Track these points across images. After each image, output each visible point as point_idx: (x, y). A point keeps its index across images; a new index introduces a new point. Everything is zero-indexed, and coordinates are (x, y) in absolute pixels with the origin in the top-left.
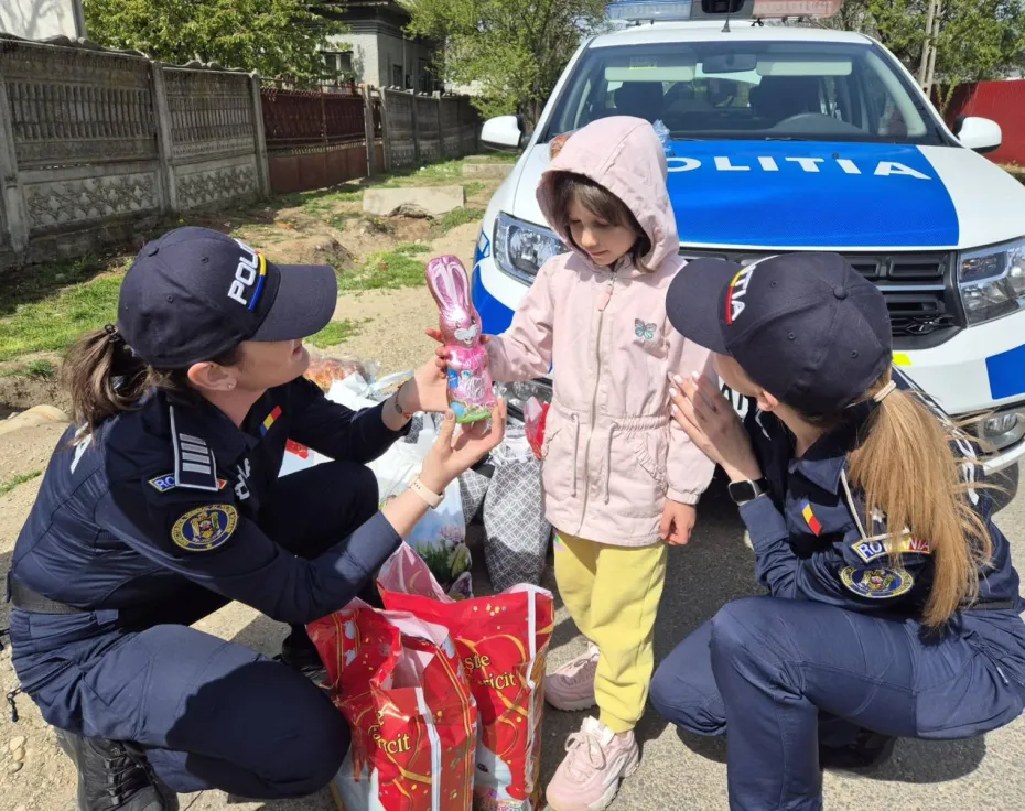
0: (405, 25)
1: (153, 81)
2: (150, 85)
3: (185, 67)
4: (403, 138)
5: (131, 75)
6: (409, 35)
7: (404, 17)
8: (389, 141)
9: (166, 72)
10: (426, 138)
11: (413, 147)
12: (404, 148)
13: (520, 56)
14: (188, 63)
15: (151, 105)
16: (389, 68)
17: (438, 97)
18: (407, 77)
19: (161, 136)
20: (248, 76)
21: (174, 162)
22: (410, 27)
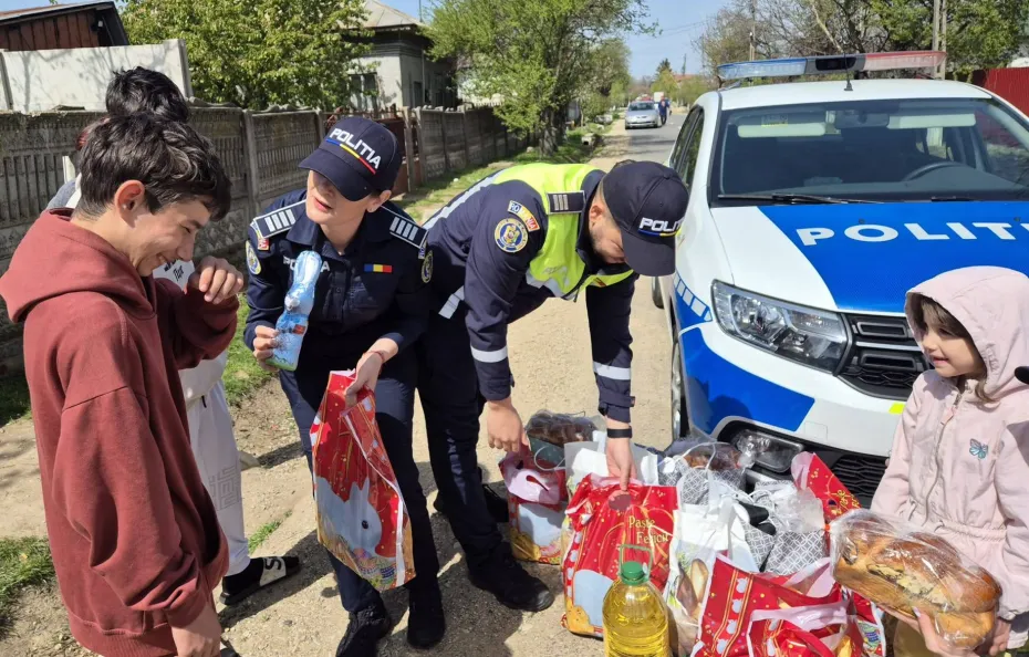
0: (427, 49)
1: (245, 129)
2: (243, 132)
3: (266, 113)
4: (435, 152)
5: (228, 125)
6: (432, 57)
7: (427, 42)
8: (424, 157)
9: (254, 118)
10: (454, 150)
11: (443, 159)
12: (437, 160)
13: (538, 70)
14: (269, 109)
15: (242, 149)
16: (410, 85)
17: (463, 111)
18: (426, 91)
19: (250, 176)
20: (314, 113)
21: (260, 198)
22: (433, 52)
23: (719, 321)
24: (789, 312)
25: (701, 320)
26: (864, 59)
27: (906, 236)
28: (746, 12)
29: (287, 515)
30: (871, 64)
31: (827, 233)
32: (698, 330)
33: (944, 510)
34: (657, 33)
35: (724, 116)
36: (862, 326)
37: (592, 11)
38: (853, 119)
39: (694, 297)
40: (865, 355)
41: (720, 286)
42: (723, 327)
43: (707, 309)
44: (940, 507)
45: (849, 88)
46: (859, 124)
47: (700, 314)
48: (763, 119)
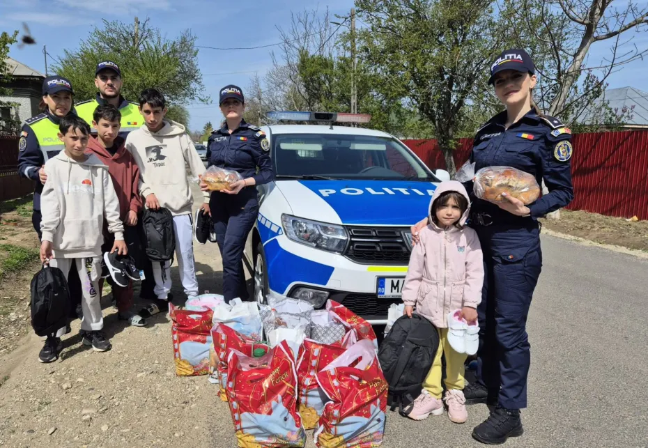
23: (286, 234)
24: (320, 226)
25: (277, 234)
26: (336, 115)
27: (366, 192)
28: (256, 99)
29: (6, 380)
30: (340, 118)
31: (332, 191)
32: (276, 240)
34: (209, 102)
35: (274, 137)
36: (354, 231)
37: (168, 85)
38: (334, 143)
39: (272, 223)
40: (356, 245)
41: (285, 216)
42: (288, 237)
43: (280, 228)
45: (332, 128)
46: (338, 146)
47: (276, 232)
48: (292, 140)
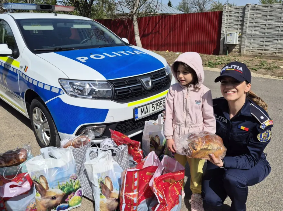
23: (67, 93)
24: (92, 84)
25: (59, 94)
26: (55, 7)
31: (86, 58)
32: (59, 98)
33: (192, 123)
36: (115, 83)
40: (118, 92)
41: (62, 81)
43: (60, 90)
44: (190, 122)
45: (56, 15)
46: (64, 26)
47: (57, 92)
48: (31, 23)
